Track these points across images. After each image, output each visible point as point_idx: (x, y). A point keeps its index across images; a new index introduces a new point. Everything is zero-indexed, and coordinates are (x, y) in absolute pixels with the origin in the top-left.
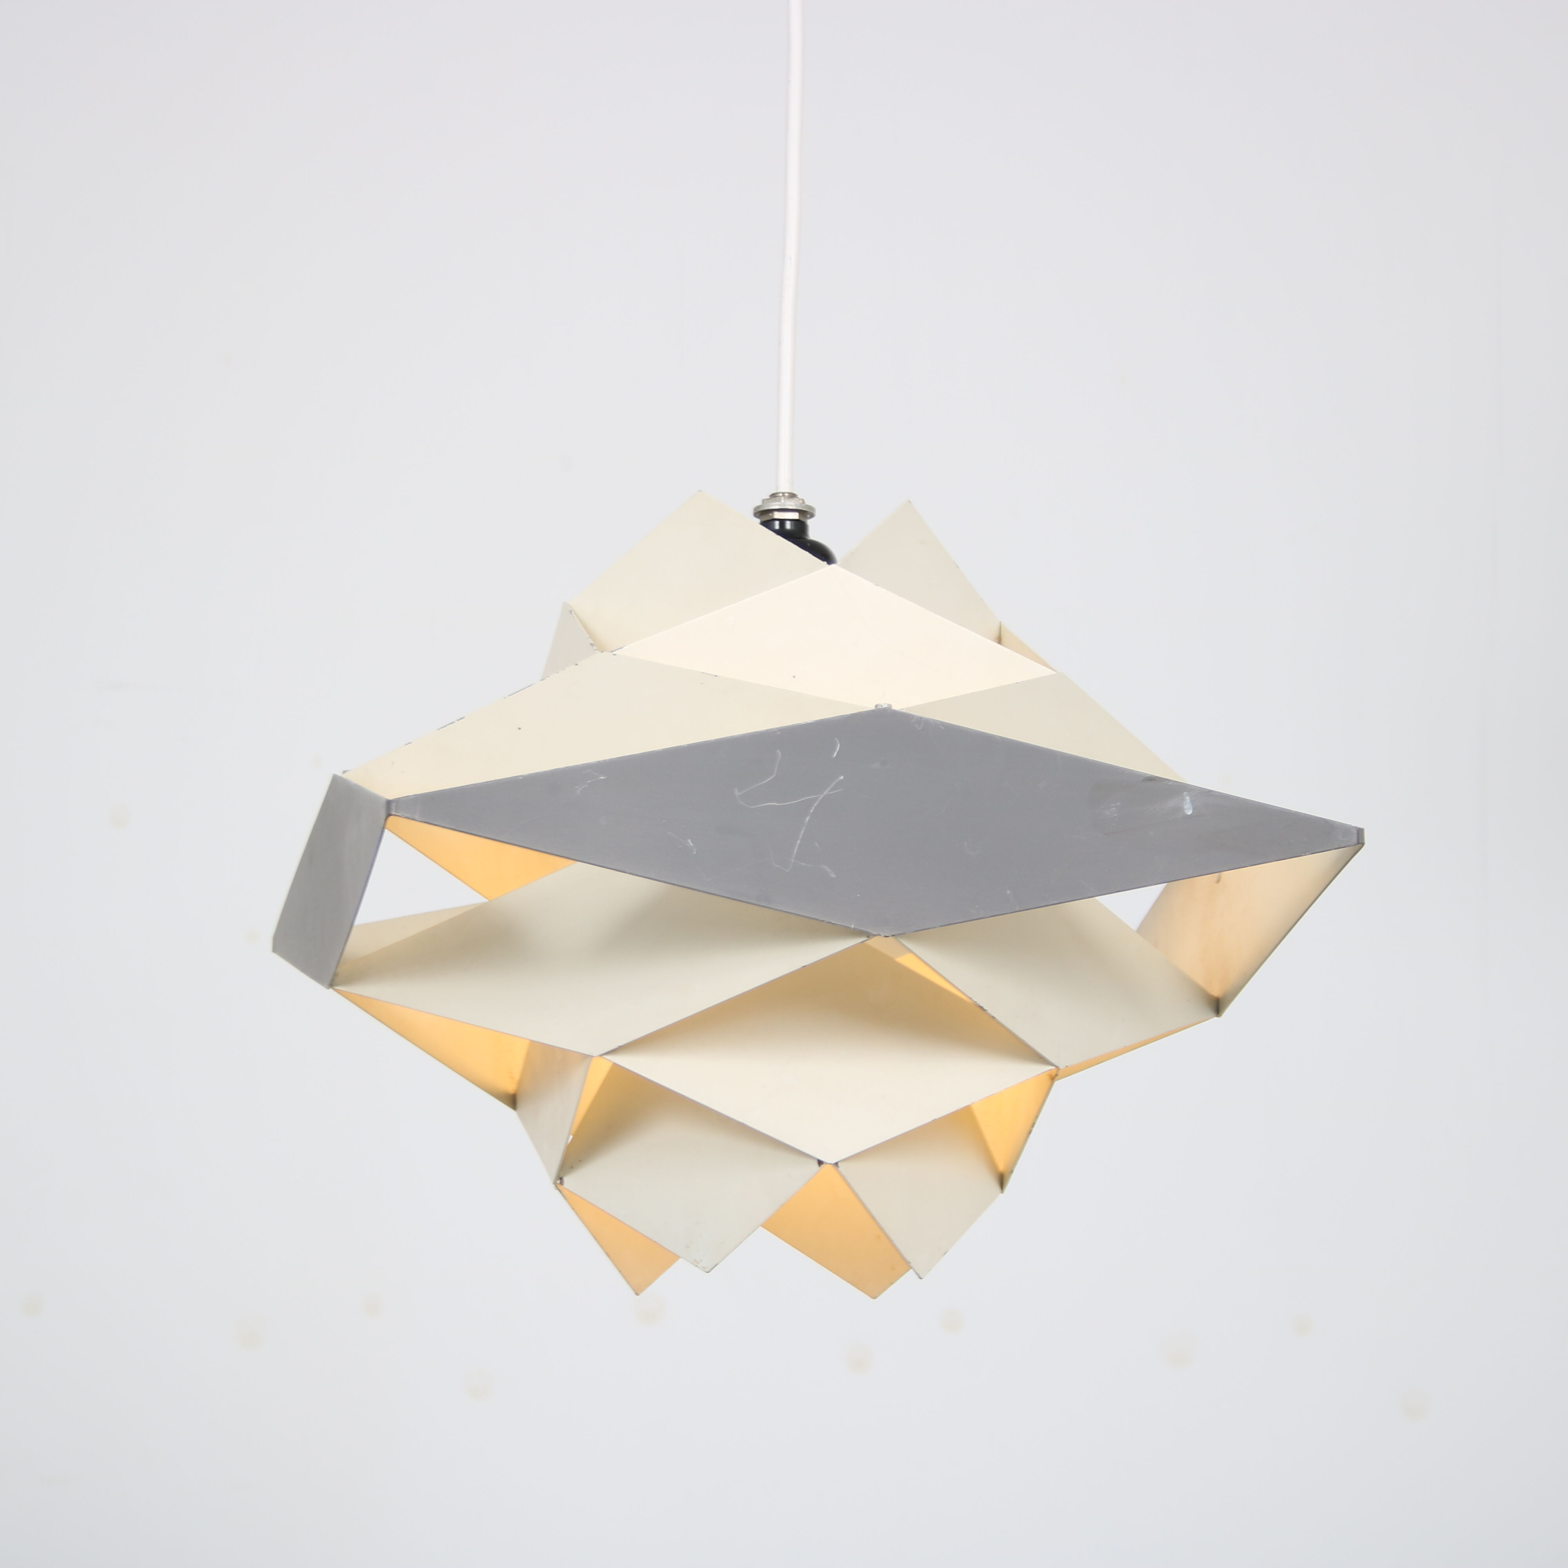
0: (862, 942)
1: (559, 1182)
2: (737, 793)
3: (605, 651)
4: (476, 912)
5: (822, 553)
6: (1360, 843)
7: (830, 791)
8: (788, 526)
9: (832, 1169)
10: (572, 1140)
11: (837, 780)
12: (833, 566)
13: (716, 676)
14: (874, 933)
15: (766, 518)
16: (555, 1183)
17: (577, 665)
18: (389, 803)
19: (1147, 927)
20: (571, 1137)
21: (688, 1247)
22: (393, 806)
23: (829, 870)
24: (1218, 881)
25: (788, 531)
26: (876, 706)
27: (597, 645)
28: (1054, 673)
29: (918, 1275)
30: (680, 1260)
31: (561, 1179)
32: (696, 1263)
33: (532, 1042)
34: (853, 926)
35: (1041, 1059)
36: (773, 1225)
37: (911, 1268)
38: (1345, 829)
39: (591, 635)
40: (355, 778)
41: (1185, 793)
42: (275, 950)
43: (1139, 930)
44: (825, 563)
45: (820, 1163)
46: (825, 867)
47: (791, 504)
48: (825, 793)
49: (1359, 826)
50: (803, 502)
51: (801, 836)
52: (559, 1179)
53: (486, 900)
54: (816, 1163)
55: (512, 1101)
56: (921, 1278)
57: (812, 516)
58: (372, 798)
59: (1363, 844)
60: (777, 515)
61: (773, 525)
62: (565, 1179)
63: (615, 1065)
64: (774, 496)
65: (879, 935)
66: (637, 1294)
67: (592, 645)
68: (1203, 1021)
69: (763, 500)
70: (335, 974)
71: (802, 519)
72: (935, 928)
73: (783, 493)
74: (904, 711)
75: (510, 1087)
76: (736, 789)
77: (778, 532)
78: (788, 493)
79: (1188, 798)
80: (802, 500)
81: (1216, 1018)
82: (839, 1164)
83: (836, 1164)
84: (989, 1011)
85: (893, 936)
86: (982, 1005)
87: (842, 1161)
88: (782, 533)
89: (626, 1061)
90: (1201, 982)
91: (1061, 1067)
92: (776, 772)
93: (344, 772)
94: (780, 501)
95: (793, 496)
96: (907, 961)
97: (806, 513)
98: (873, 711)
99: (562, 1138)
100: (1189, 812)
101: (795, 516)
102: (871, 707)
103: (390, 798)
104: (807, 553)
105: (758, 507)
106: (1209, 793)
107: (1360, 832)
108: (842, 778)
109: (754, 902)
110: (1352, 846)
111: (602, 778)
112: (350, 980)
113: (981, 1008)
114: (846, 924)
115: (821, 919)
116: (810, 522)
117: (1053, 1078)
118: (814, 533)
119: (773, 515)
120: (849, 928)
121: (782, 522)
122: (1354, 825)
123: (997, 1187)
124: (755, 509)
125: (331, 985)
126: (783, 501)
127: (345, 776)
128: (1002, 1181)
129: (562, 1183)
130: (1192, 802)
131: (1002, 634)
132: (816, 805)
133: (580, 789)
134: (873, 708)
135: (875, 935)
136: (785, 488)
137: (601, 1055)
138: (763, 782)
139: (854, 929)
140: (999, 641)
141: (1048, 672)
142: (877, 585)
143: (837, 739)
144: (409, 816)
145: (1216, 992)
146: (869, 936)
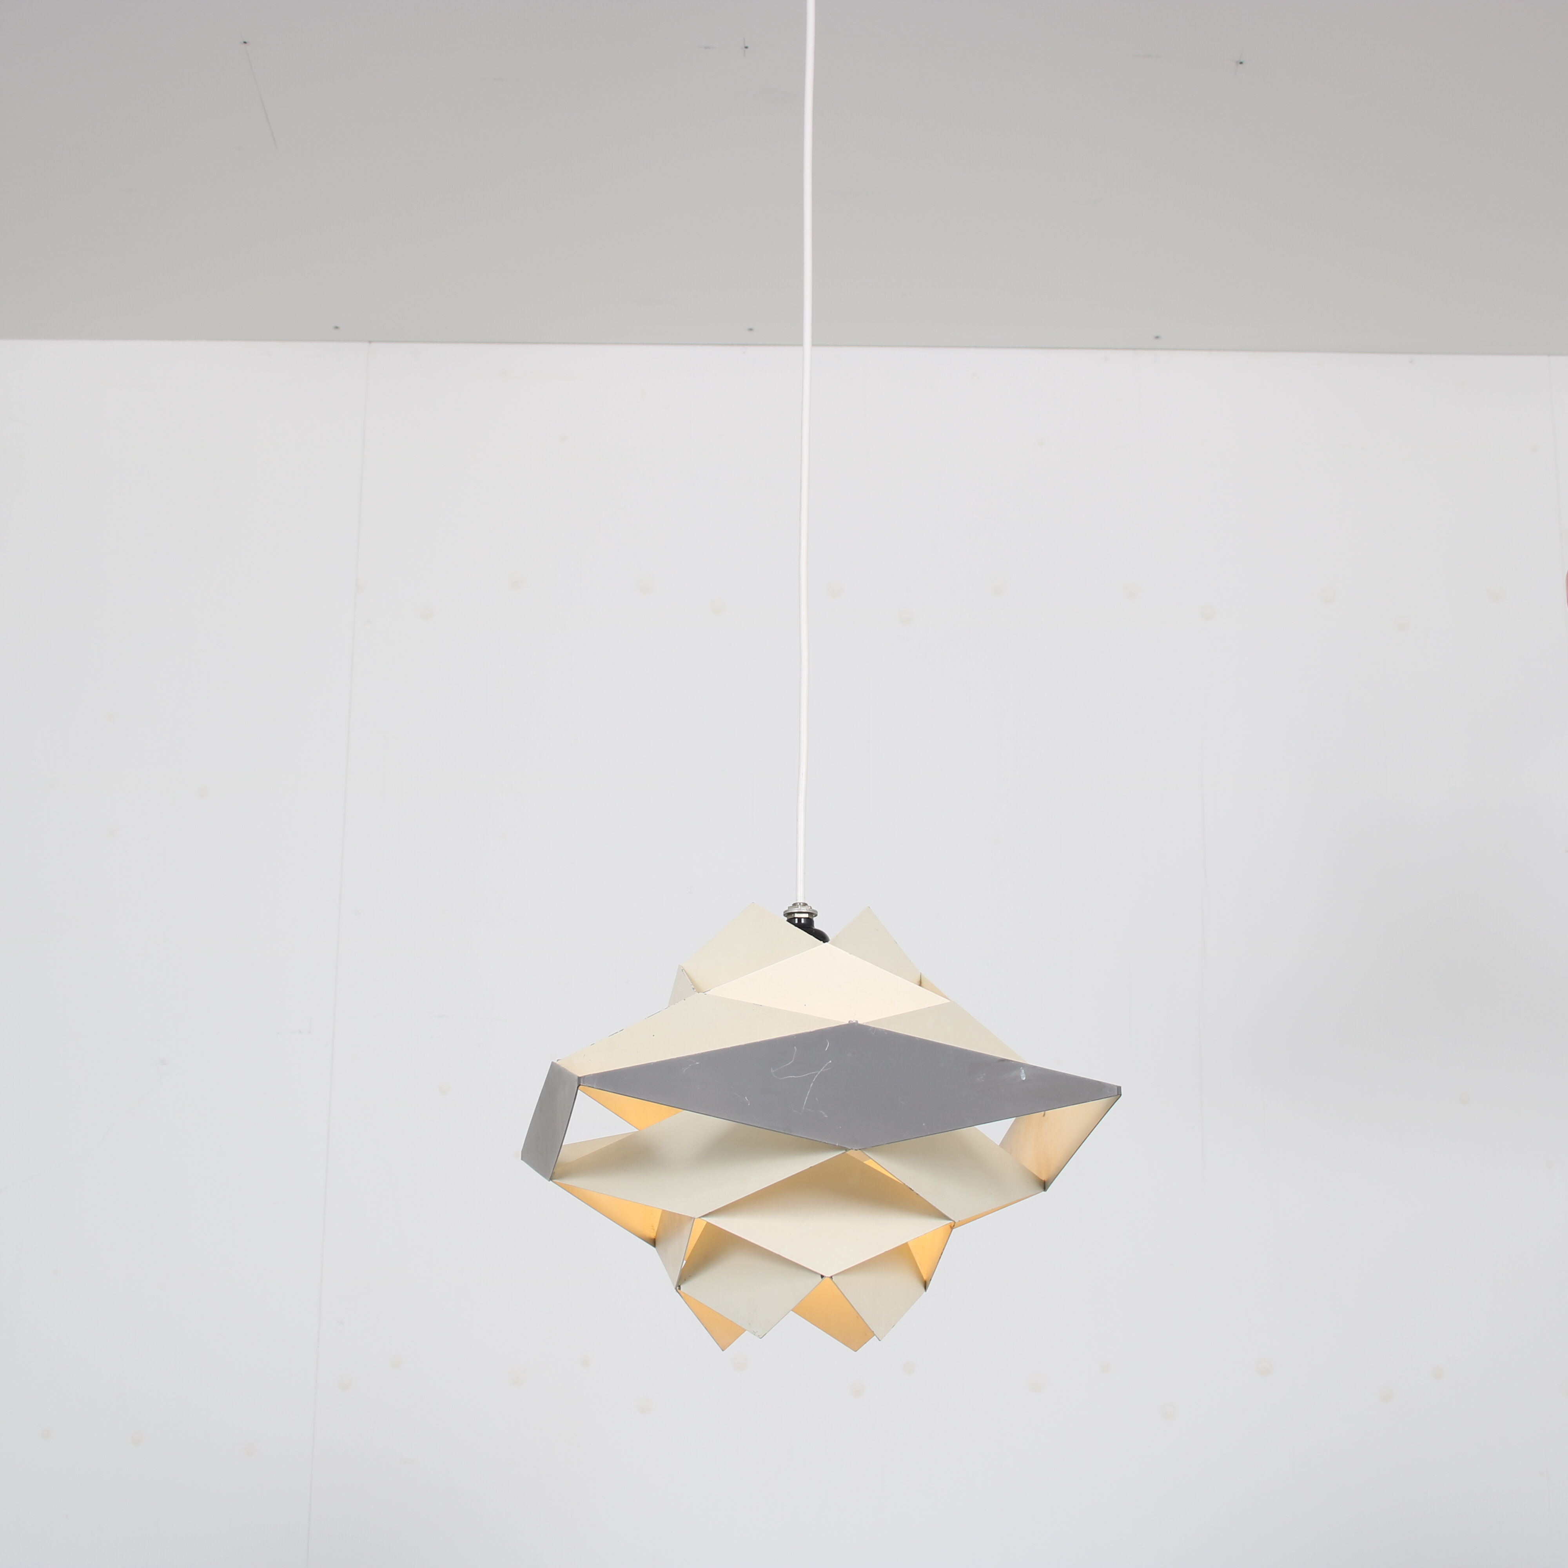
0: (843, 1153)
1: (678, 1288)
2: (772, 1071)
3: (701, 992)
4: (631, 1138)
5: (822, 937)
6: (1119, 1095)
7: (824, 1069)
8: (803, 921)
9: (829, 1279)
10: (684, 1265)
11: (828, 1063)
12: (826, 943)
13: (761, 1006)
14: (849, 1148)
15: (790, 917)
16: (676, 1289)
17: (685, 1000)
18: (579, 1078)
19: (1006, 1143)
20: (685, 1262)
21: (750, 1324)
22: (582, 1079)
23: (824, 1113)
24: (1044, 1115)
25: (803, 924)
26: (849, 1022)
27: (697, 989)
28: (949, 1001)
29: (878, 1339)
30: (746, 1331)
31: (679, 1286)
32: (754, 1333)
33: (663, 1211)
34: (837, 1145)
35: (946, 1218)
36: (799, 1310)
37: (875, 1335)
38: (1111, 1087)
39: (693, 983)
40: (563, 1064)
41: (1021, 1068)
42: (522, 1159)
43: (1000, 1145)
44: (822, 942)
45: (822, 1276)
46: (821, 1111)
47: (804, 909)
48: (821, 1070)
49: (1118, 1085)
50: (811, 908)
51: (808, 1095)
52: (679, 1287)
53: (637, 1130)
54: (820, 1276)
55: (653, 1242)
56: (880, 1340)
57: (816, 916)
58: (571, 1075)
59: (1121, 1095)
60: (797, 915)
61: (795, 921)
62: (681, 1286)
63: (708, 1223)
64: (795, 905)
65: (852, 1149)
66: (723, 1350)
67: (693, 989)
68: (1035, 1195)
69: (789, 907)
70: (553, 1173)
71: (811, 917)
72: (883, 1145)
73: (800, 903)
74: (865, 1024)
75: (653, 1235)
76: (772, 1069)
77: (796, 925)
78: (803, 903)
79: (1023, 1071)
80: (810, 907)
81: (1043, 1192)
82: (833, 1277)
83: (831, 1277)
84: (915, 1191)
85: (860, 1149)
86: (911, 1187)
87: (834, 1275)
88: (800, 926)
89: (715, 1221)
90: (1036, 1173)
91: (956, 1221)
92: (793, 1059)
93: (558, 1060)
94: (798, 907)
95: (805, 904)
96: (869, 1163)
97: (812, 914)
98: (847, 1024)
99: (681, 1263)
100: (1024, 1079)
101: (807, 916)
102: (846, 1022)
103: (580, 1076)
104: (812, 936)
105: (786, 911)
106: (1035, 1067)
107: (1119, 1088)
108: (830, 1062)
109: (783, 1132)
110: (1113, 1096)
111: (697, 1063)
112: (562, 1176)
113: (911, 1189)
114: (834, 1144)
115: (820, 1140)
116: (814, 919)
117: (952, 1228)
118: (817, 925)
119: (794, 915)
120: (836, 1145)
121: (800, 919)
122: (1115, 1084)
123: (923, 1289)
124: (784, 912)
125: (551, 1179)
126: (799, 908)
127: (558, 1063)
128: (925, 1285)
129: (680, 1289)
130: (1025, 1073)
131: (922, 980)
132: (816, 1077)
133: (685, 1070)
134: (848, 1023)
135: (850, 1149)
136: (801, 900)
137: (700, 1218)
138: (787, 1065)
139: (838, 1146)
140: (920, 985)
141: (943, 1001)
142: (851, 954)
143: (827, 1041)
144: (590, 1085)
145: (1044, 1177)
146: (846, 1150)
